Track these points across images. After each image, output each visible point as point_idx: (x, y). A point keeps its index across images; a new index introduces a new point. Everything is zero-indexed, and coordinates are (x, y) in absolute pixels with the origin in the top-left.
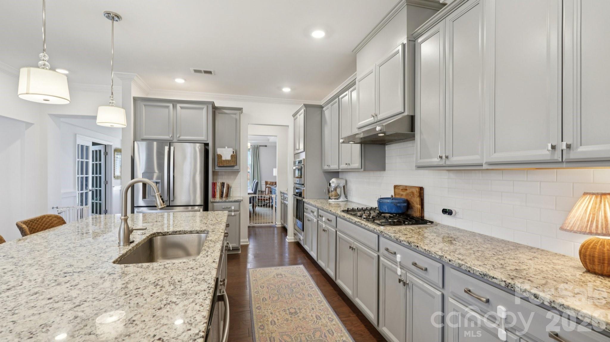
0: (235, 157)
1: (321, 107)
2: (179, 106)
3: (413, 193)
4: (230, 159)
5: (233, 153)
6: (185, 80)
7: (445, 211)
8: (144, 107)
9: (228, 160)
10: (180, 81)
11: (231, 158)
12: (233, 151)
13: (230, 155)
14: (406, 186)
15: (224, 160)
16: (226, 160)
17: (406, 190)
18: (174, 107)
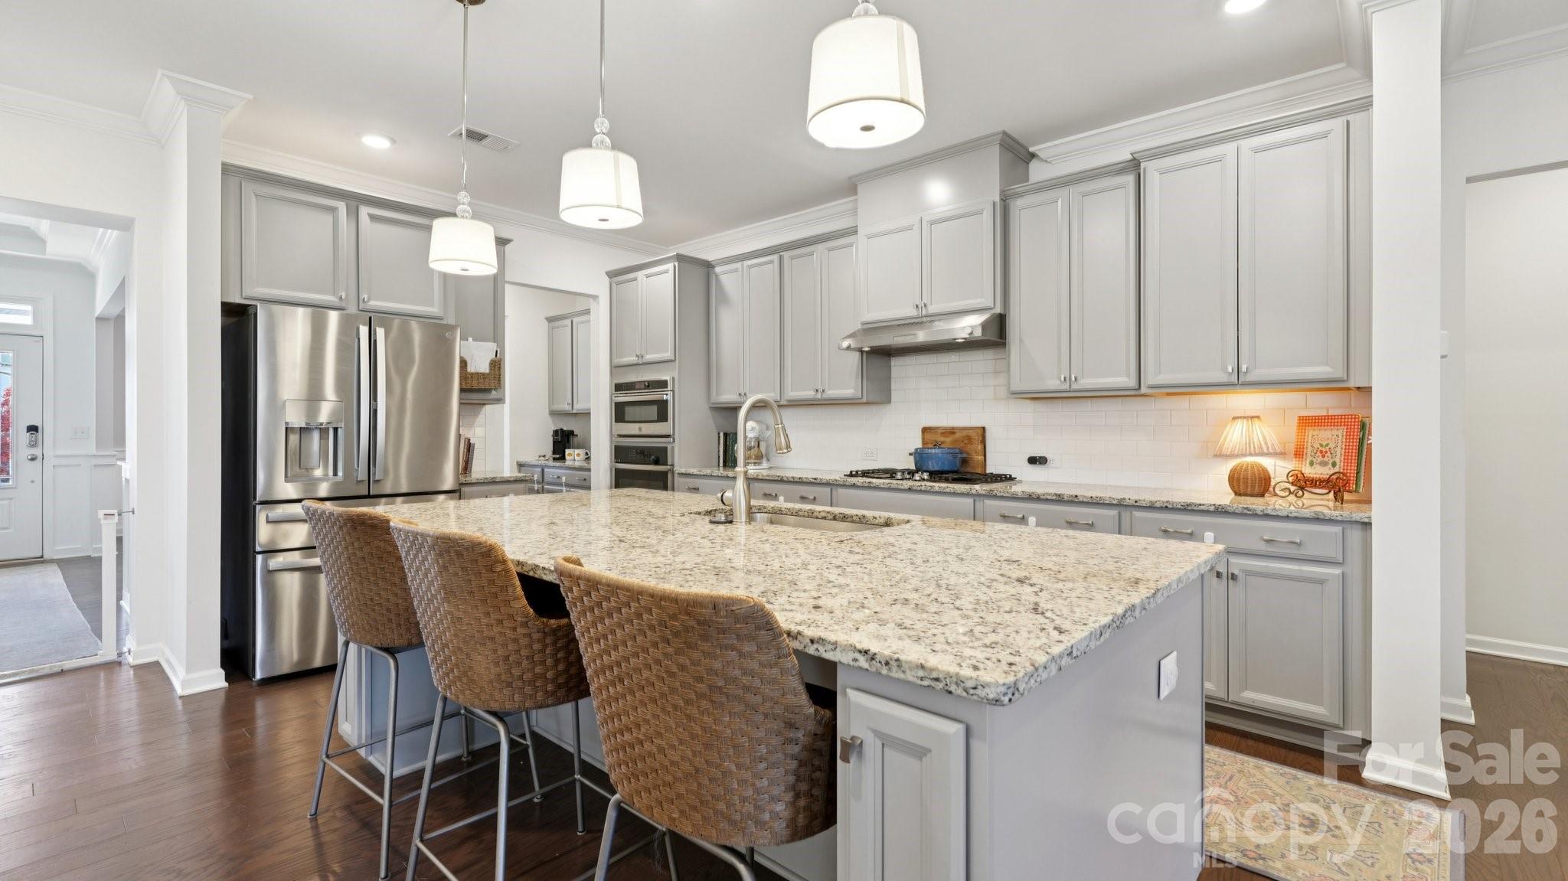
0: (497, 365)
1: (708, 266)
2: (365, 211)
3: (969, 438)
4: (487, 371)
5: (496, 356)
6: (393, 141)
7: (1033, 461)
8: (254, 199)
9: (483, 374)
10: (376, 143)
11: (491, 370)
12: (497, 352)
13: (488, 362)
14: (953, 428)
15: (472, 374)
16: (478, 374)
17: (954, 433)
18: (354, 214)
